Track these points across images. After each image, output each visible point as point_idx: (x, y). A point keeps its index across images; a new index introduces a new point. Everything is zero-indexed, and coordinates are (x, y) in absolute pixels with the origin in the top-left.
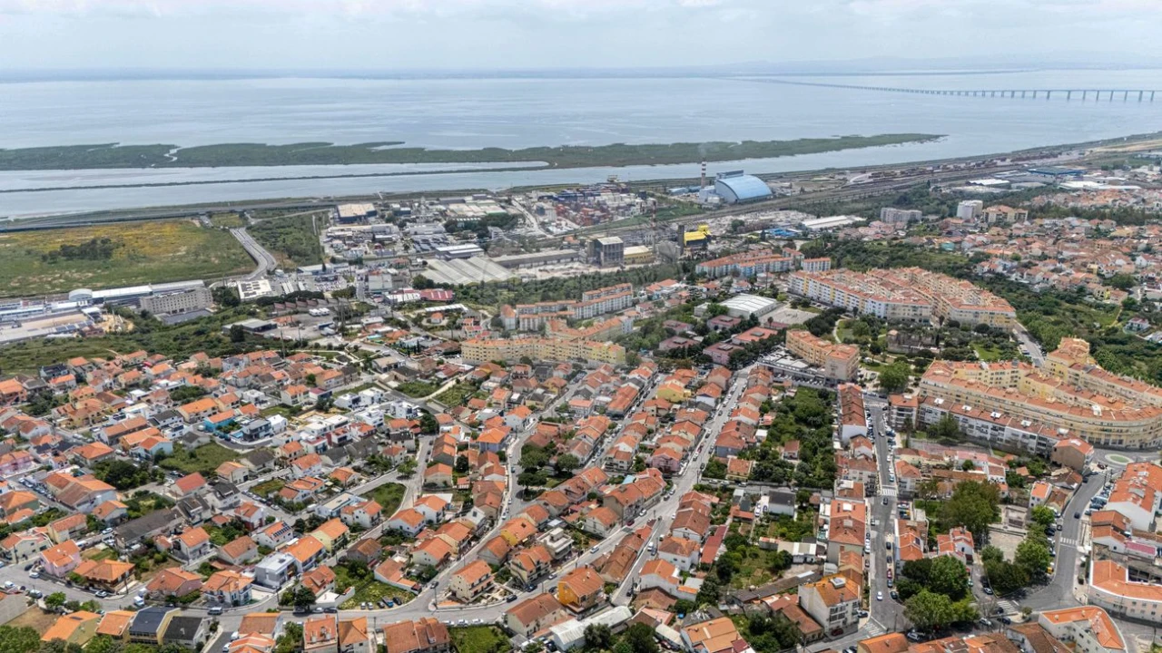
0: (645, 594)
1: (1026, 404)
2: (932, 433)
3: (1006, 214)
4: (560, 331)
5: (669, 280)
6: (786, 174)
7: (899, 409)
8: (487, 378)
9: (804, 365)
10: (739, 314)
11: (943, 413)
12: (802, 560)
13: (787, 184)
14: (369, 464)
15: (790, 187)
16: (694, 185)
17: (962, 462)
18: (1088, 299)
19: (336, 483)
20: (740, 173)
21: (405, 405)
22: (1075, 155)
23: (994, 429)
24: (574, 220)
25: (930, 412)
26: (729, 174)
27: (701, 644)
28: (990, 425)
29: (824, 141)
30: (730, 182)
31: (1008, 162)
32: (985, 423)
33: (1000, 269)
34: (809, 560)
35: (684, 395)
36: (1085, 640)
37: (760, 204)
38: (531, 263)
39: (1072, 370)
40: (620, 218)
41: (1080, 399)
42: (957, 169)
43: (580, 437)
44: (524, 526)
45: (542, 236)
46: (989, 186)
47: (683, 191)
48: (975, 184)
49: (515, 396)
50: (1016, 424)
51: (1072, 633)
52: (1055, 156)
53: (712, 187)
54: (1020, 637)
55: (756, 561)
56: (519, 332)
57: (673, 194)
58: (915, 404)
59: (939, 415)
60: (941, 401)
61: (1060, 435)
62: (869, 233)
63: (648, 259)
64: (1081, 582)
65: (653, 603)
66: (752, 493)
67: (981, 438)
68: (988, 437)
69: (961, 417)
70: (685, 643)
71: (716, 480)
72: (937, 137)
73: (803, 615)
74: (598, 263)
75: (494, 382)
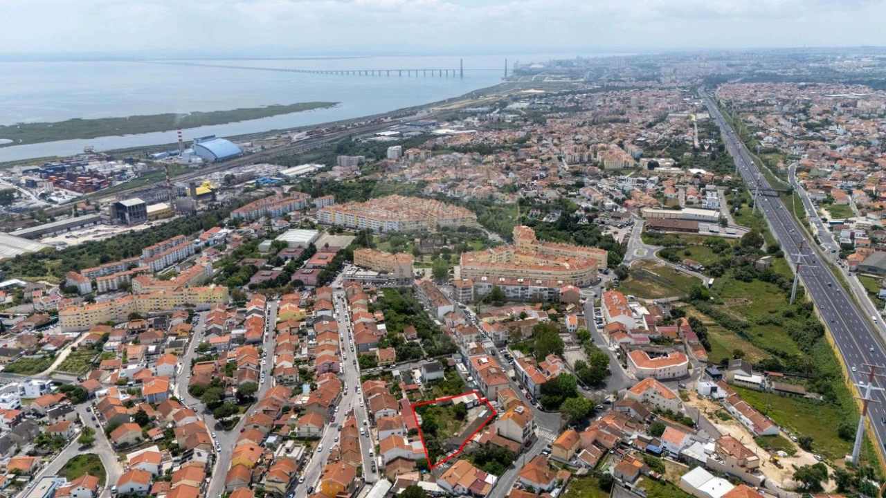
0: (392, 465)
1: (529, 270)
2: (486, 301)
3: (419, 153)
4: (152, 284)
5: (214, 228)
6: (242, 136)
7: (463, 289)
8: (105, 339)
9: (376, 274)
10: (298, 245)
11: (490, 286)
12: (472, 405)
13: (249, 144)
14: (40, 445)
15: (252, 146)
16: (172, 150)
17: (518, 314)
18: (497, 202)
19: (18, 473)
20: (212, 137)
21: (35, 383)
22: (425, 113)
23: (522, 289)
24: (73, 189)
25: (481, 287)
26: (205, 139)
27: (457, 484)
28: (520, 288)
29: (256, 110)
30: (207, 144)
31: (389, 119)
32: (517, 287)
33: (439, 190)
34: (476, 403)
35: (301, 314)
36: (656, 398)
37: (236, 160)
38: (55, 232)
39: (533, 245)
40: (119, 183)
41: (549, 261)
42: (361, 126)
43: (243, 366)
44: (252, 449)
45: (47, 206)
46: (389, 136)
47: (165, 156)
48: (380, 135)
49: (152, 348)
50: (534, 284)
51: (647, 397)
52: (415, 114)
53: (191, 150)
54: (627, 409)
55: (442, 416)
56: (99, 294)
57: (156, 158)
58: (471, 283)
59: (487, 288)
60: (485, 278)
61: (559, 285)
62: (337, 174)
63: (170, 214)
64: (625, 367)
65: (402, 470)
66: (405, 370)
67: (515, 297)
68: (519, 295)
69: (501, 286)
70: (444, 488)
71: (372, 369)
72: (335, 104)
73: (506, 440)
74: (123, 222)
75: (115, 341)
